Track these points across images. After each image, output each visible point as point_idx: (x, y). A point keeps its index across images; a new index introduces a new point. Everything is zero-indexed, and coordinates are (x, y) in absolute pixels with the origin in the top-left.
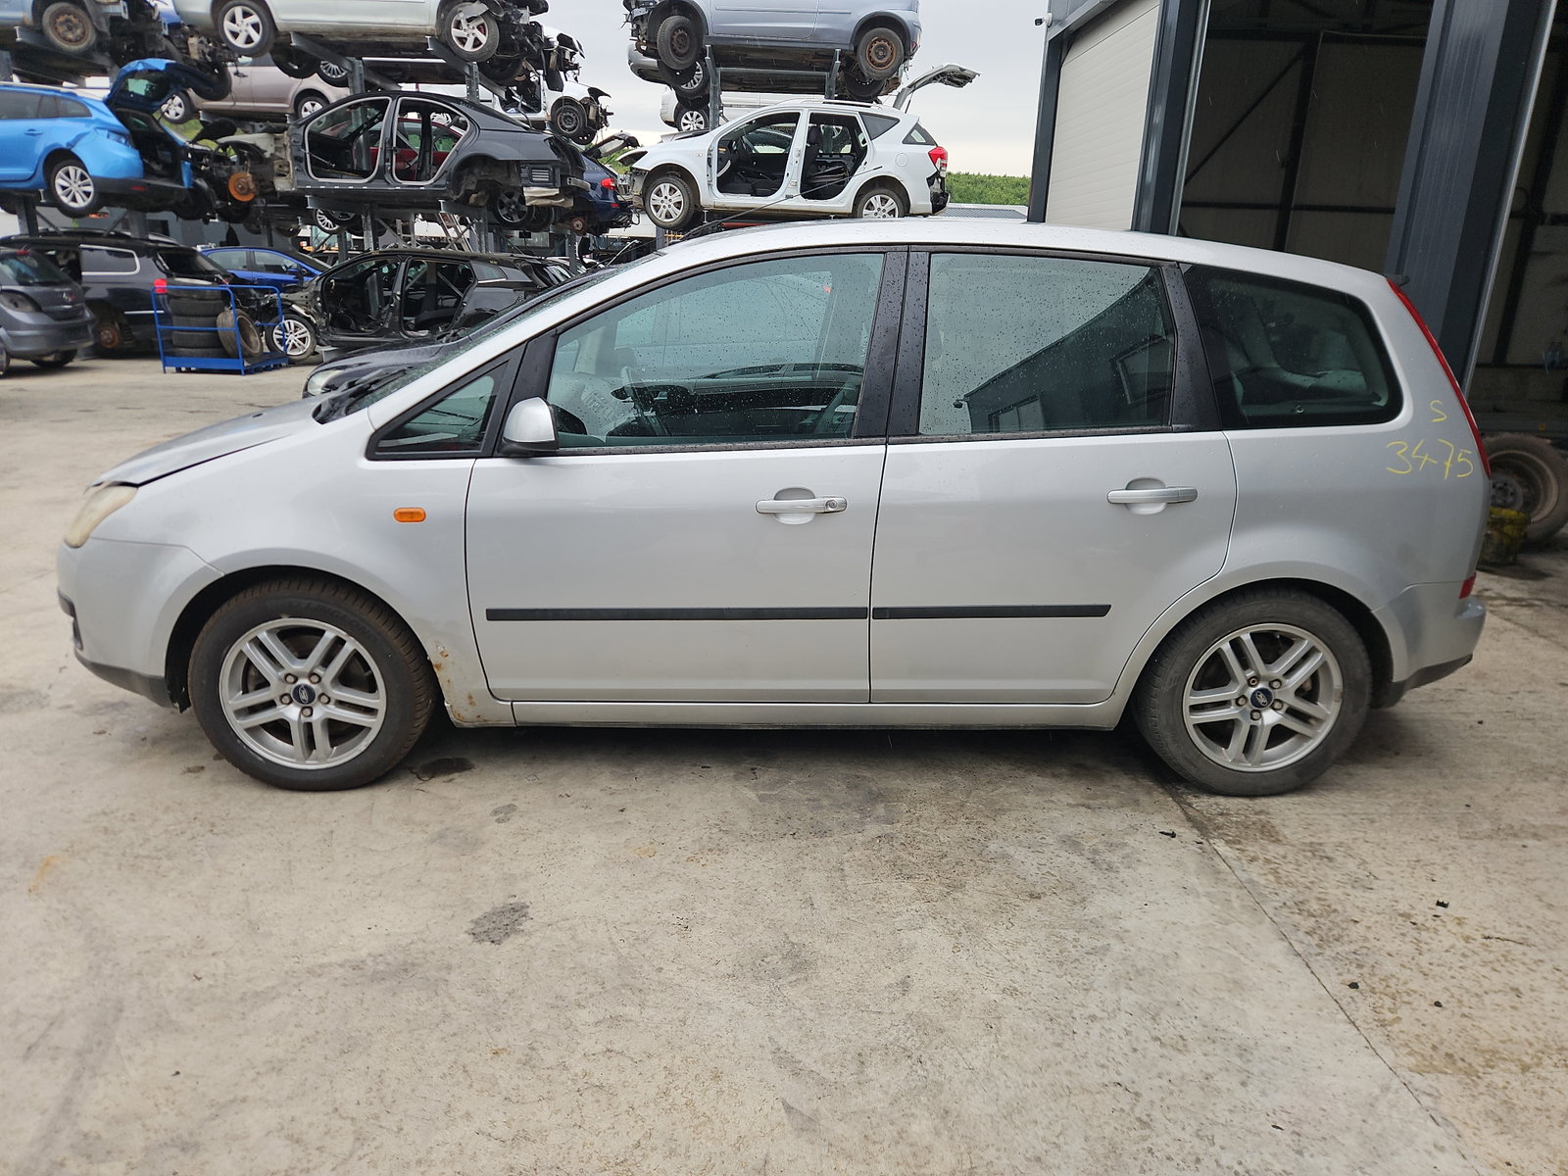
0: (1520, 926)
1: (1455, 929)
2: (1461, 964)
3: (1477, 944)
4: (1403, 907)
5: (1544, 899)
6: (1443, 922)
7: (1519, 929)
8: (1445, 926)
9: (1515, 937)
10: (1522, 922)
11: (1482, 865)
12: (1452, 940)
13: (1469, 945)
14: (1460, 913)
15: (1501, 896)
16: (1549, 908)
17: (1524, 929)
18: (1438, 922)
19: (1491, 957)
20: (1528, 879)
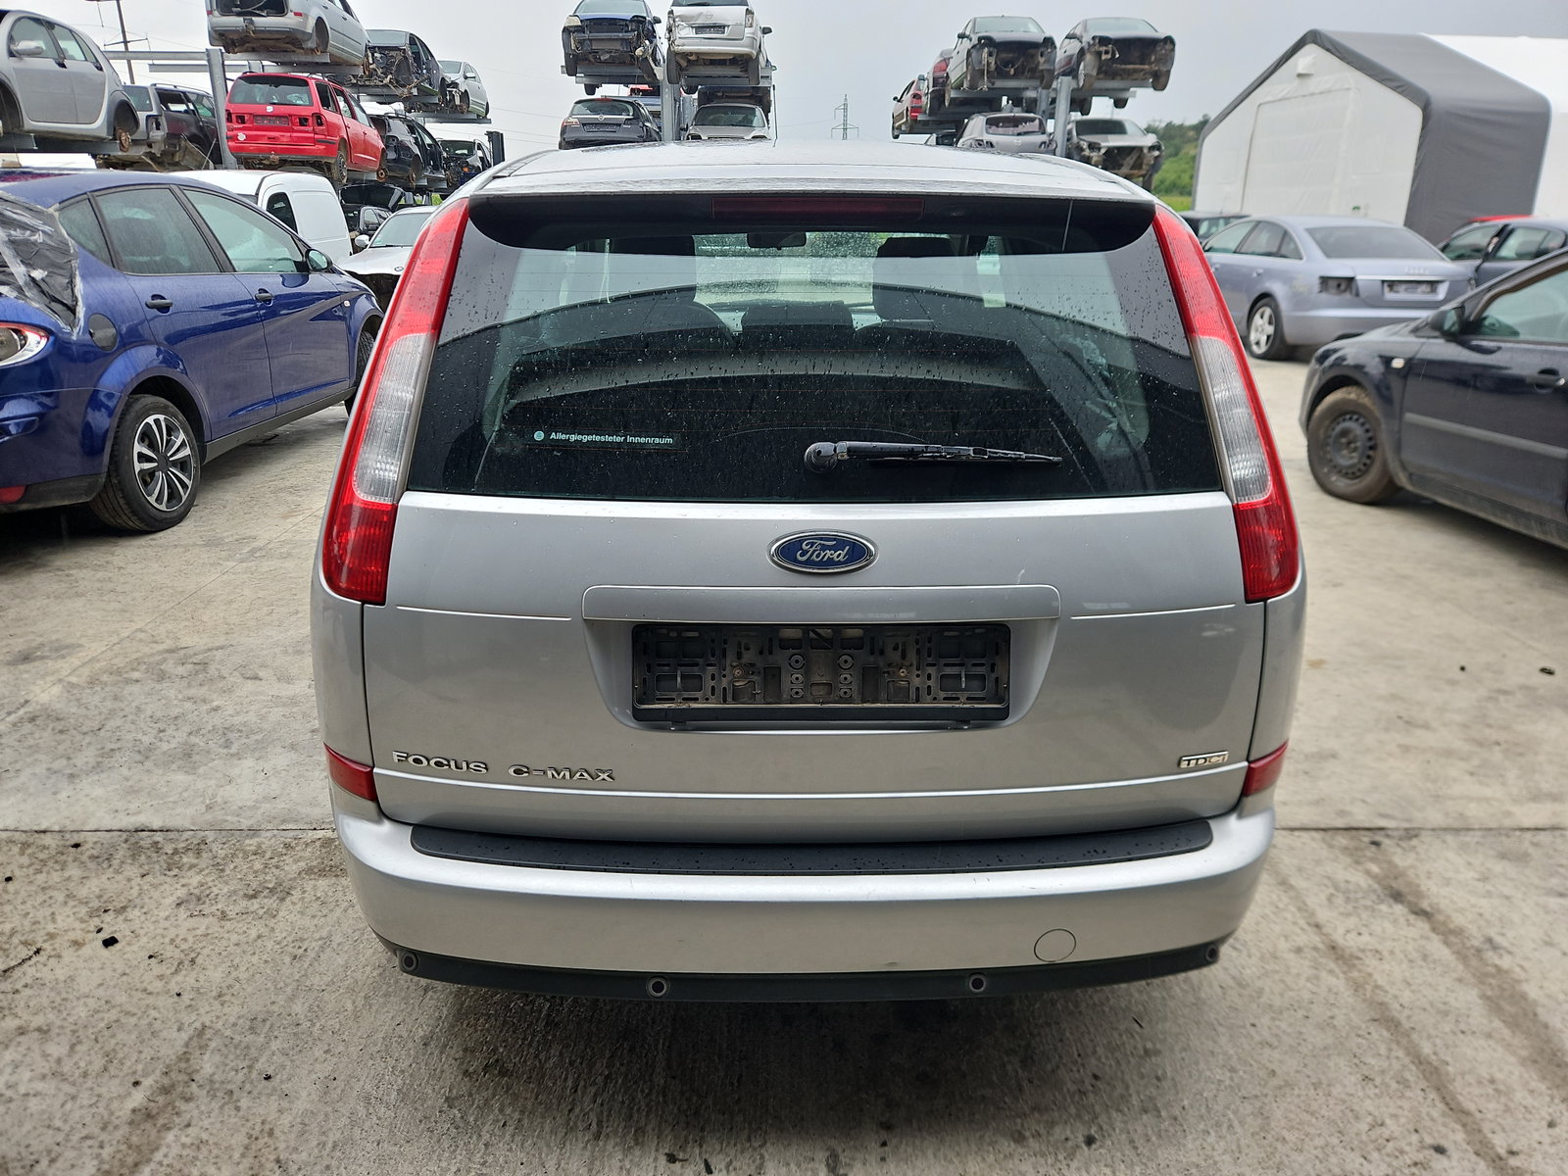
0: (26, 986)
1: (72, 936)
2: (31, 915)
3: (40, 940)
4: (134, 914)
5: (36, 1034)
6: (89, 932)
7: (23, 983)
8: (82, 930)
9: (17, 973)
10: (28, 992)
11: (140, 1014)
12: (61, 923)
13: (43, 933)
14: (86, 951)
15: (78, 998)
16: (20, 1028)
17: (19, 986)
18: (92, 928)
19: (15, 940)
20: (80, 1042)
